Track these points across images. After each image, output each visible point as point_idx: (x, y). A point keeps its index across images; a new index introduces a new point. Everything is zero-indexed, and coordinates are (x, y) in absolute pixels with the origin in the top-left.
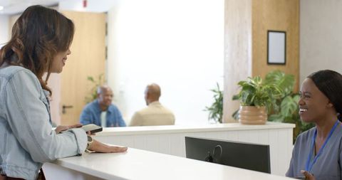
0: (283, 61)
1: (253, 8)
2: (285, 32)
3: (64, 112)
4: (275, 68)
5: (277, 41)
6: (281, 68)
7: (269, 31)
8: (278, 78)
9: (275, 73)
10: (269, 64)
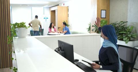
0: (105, 17)
1: (97, 4)
2: (106, 10)
3: (59, 29)
4: (103, 19)
5: (103, 12)
6: (104, 19)
7: (101, 10)
8: (103, 22)
9: (103, 20)
10: (101, 18)
